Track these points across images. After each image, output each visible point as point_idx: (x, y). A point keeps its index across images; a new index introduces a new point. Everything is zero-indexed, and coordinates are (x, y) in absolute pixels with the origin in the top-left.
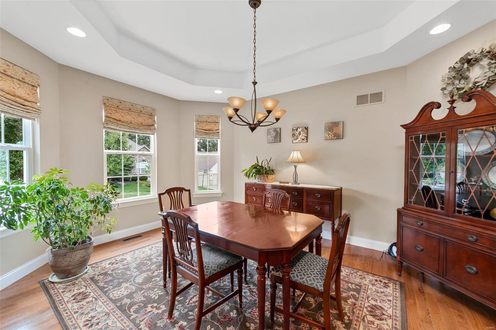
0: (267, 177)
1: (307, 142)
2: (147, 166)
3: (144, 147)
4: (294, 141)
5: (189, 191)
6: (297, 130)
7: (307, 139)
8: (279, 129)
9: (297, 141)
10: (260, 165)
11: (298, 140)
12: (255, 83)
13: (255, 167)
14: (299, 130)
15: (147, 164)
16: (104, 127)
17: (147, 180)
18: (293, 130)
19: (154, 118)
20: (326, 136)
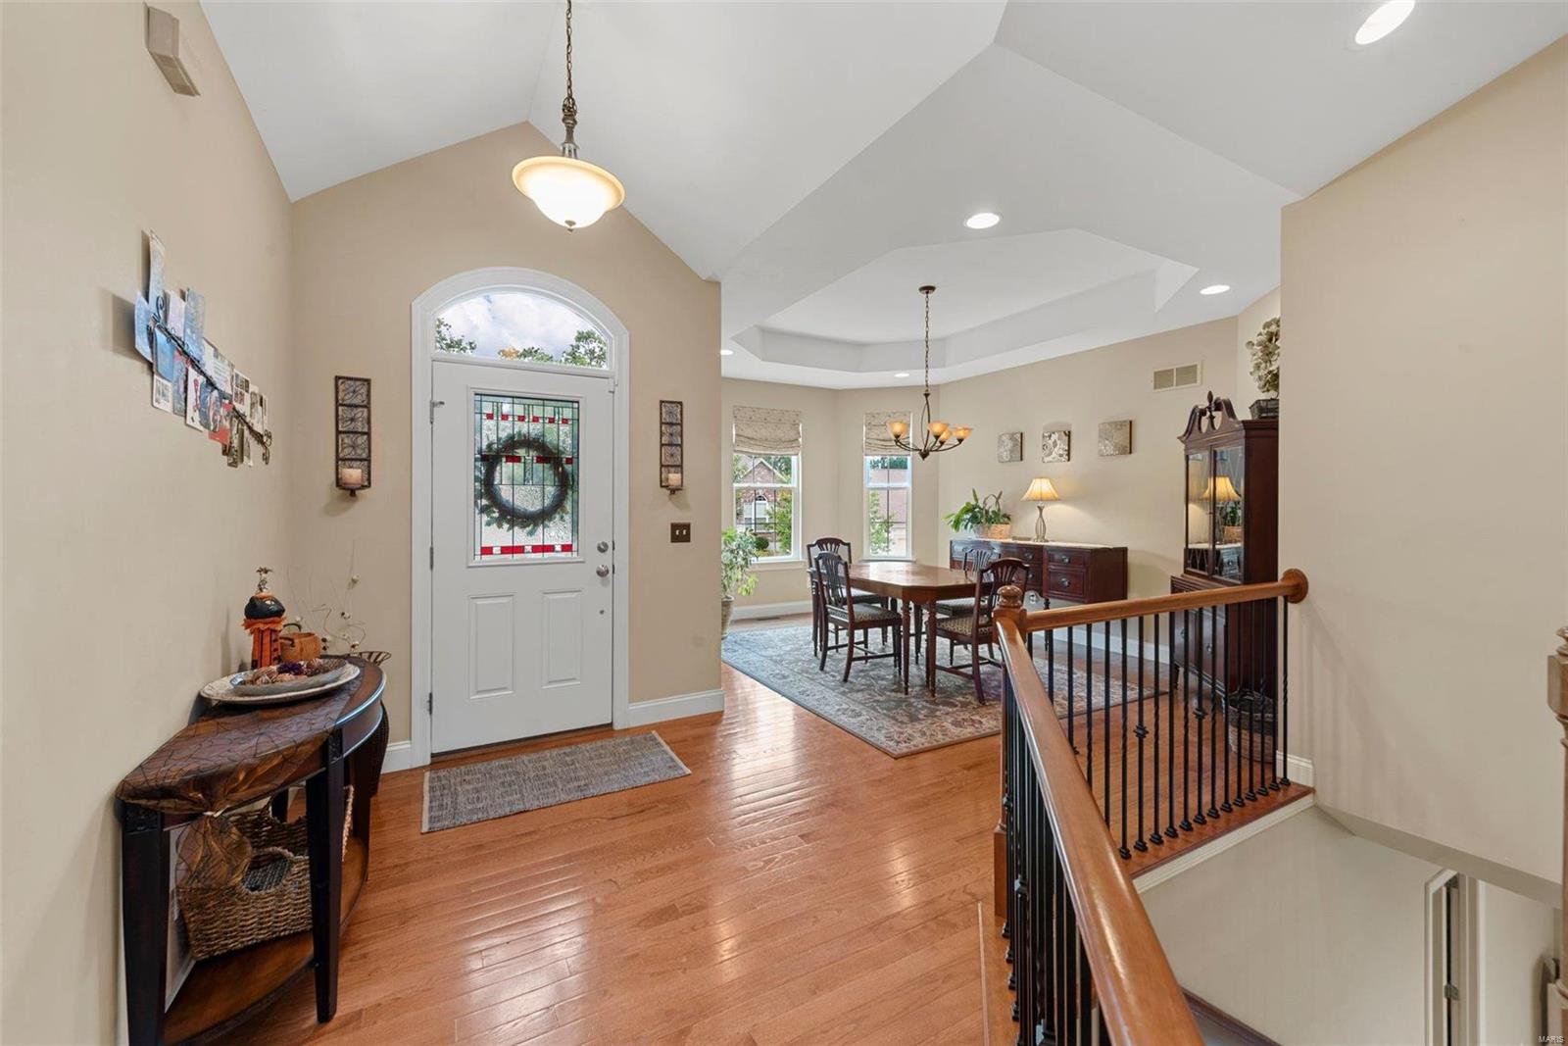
0: (989, 528)
1: (1069, 460)
2: (768, 513)
3: (762, 463)
4: (1046, 459)
5: (848, 545)
6: (1050, 436)
7: (1069, 455)
8: (1019, 435)
9: (1050, 458)
10: (981, 506)
11: (1053, 456)
12: (927, 395)
13: (970, 509)
14: (1055, 437)
15: (768, 507)
16: (735, 451)
17: (768, 548)
18: (1044, 437)
19: (798, 428)
20: (1100, 450)
